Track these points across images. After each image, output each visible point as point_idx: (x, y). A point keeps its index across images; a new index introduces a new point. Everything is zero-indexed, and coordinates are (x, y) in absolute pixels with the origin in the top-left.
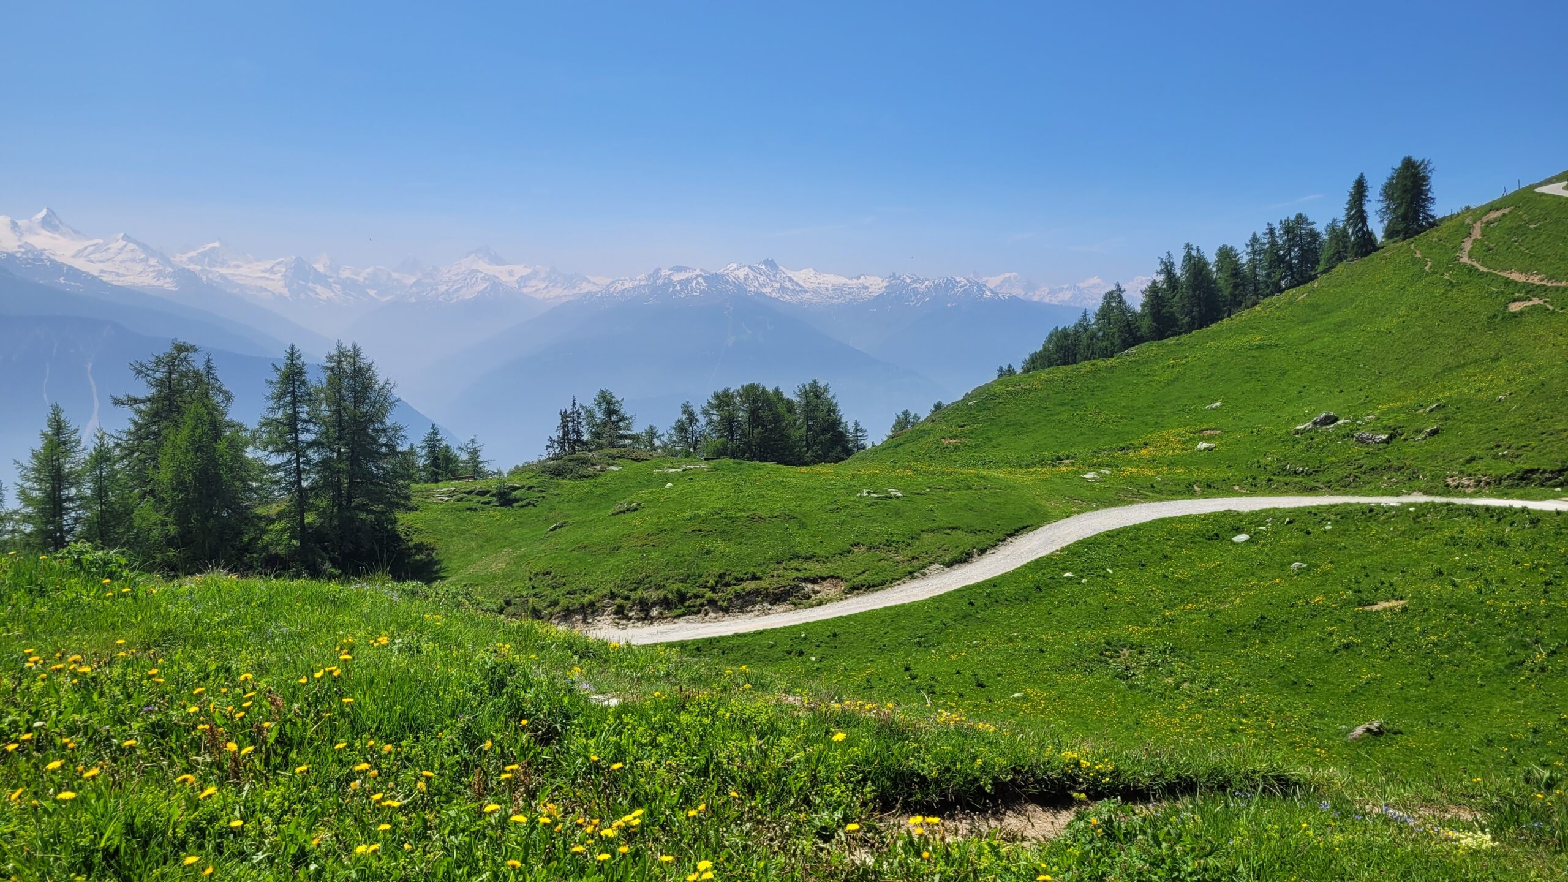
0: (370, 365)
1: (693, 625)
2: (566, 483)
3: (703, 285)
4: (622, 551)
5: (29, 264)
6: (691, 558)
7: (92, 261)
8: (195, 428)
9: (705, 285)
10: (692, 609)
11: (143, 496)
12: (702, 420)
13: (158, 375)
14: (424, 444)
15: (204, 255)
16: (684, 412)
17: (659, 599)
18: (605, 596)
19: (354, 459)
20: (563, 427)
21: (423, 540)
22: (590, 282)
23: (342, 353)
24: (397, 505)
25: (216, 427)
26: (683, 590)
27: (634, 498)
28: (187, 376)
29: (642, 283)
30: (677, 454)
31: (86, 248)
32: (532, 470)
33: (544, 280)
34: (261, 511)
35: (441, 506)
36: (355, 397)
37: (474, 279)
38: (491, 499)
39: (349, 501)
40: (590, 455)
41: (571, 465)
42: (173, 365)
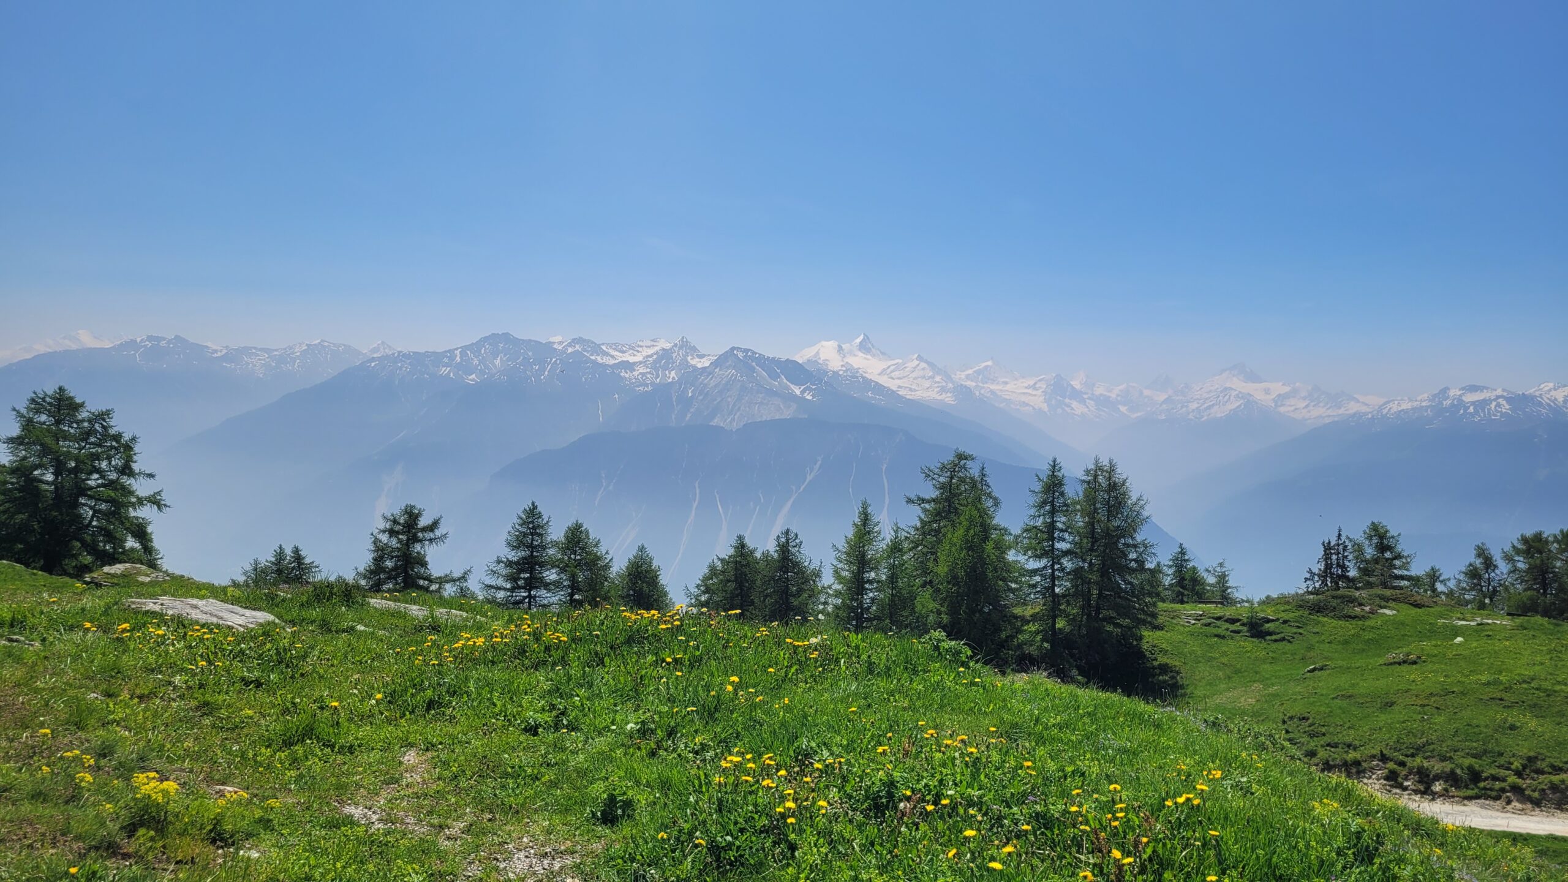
0: (1124, 481)
1: (1490, 813)
2: (1328, 622)
3: (1506, 407)
4: (1395, 707)
5: (848, 380)
6: (1490, 731)
7: (892, 378)
8: (968, 529)
9: (1508, 407)
10: (1489, 792)
11: (924, 585)
12: (1503, 567)
13: (942, 479)
14: (1171, 563)
15: (978, 372)
16: (1479, 556)
17: (1443, 772)
18: (1374, 756)
19: (1104, 573)
20: (1326, 559)
21: (1168, 661)
22: (1358, 401)
23: (1099, 467)
24: (1144, 622)
25: (985, 529)
26: (1477, 767)
27: (1414, 648)
28: (964, 482)
29: (1424, 404)
30: (1467, 603)
31: (889, 367)
32: (1288, 603)
33: (1304, 398)
34: (1018, 611)
35: (1188, 629)
36: (1108, 512)
37: (1227, 397)
38: (1241, 628)
39: (1098, 612)
40: (1357, 593)
41: (1334, 603)
42: (954, 471)
